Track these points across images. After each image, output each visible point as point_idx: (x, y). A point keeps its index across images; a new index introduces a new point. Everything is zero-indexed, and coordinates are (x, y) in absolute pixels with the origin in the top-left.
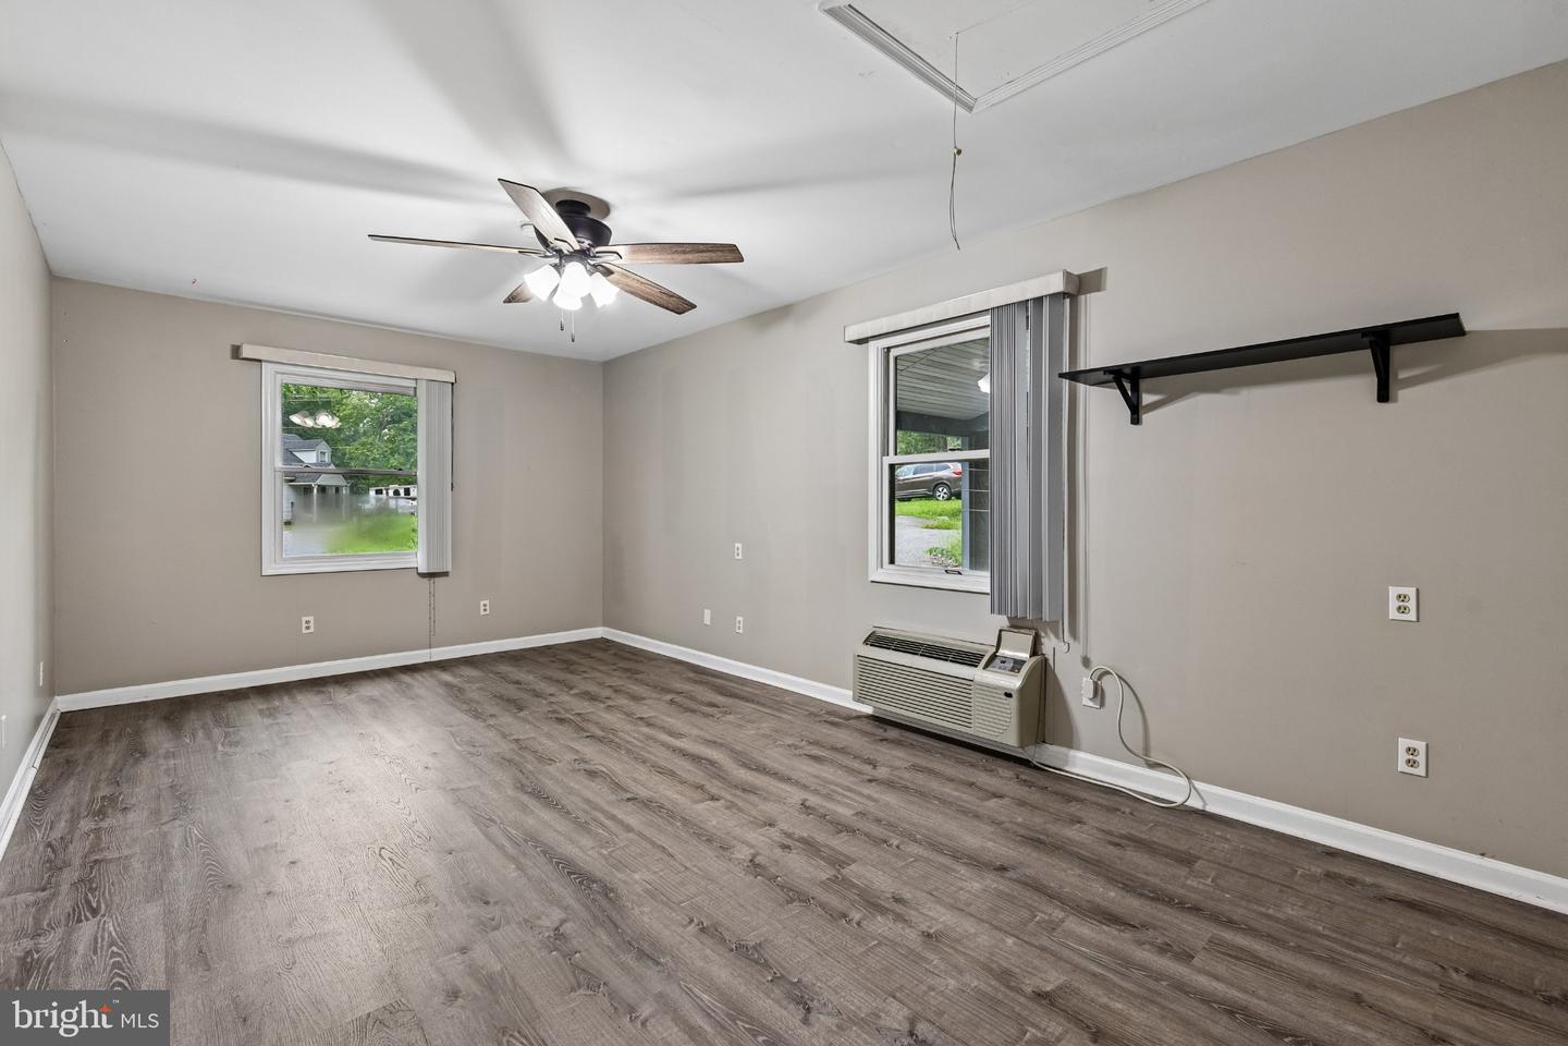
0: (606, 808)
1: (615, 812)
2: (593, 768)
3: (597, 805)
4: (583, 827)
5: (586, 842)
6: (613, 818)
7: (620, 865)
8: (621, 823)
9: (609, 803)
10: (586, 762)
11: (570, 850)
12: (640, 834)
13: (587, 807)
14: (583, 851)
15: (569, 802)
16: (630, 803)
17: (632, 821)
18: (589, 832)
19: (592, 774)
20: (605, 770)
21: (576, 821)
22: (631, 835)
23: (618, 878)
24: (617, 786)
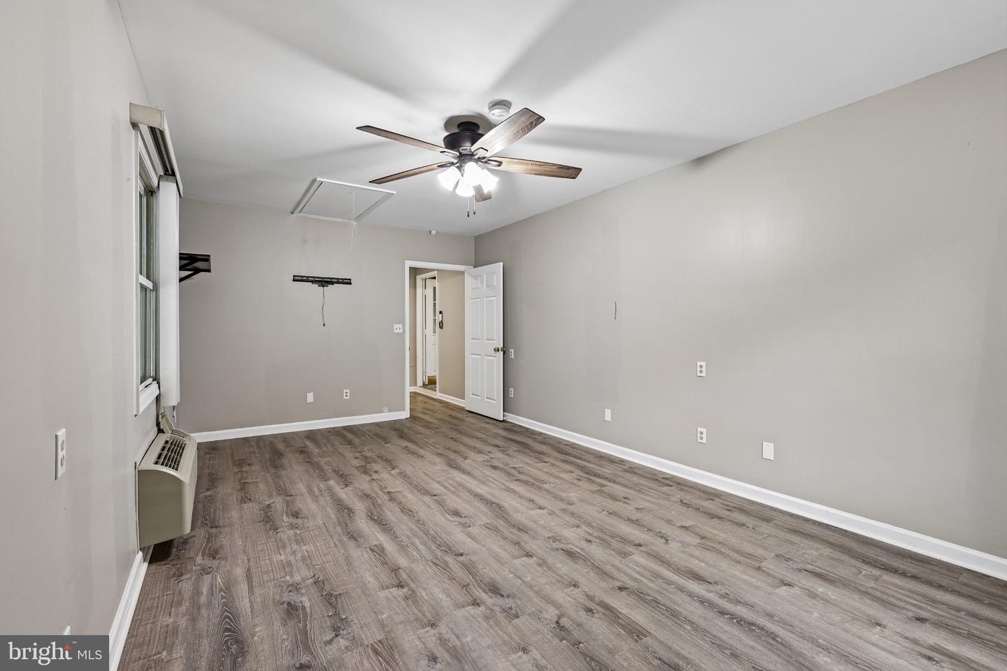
0: (448, 493)
1: (443, 490)
2: (456, 518)
3: (453, 494)
4: (460, 484)
5: (458, 479)
6: (445, 487)
7: (445, 471)
8: (442, 485)
9: (446, 495)
10: (461, 524)
11: (465, 477)
12: (433, 479)
13: (459, 493)
14: (459, 477)
15: (467, 496)
16: (435, 494)
17: (438, 486)
18: (457, 482)
19: (456, 513)
20: (448, 516)
21: (464, 487)
22: (438, 480)
23: (446, 468)
24: (441, 504)
